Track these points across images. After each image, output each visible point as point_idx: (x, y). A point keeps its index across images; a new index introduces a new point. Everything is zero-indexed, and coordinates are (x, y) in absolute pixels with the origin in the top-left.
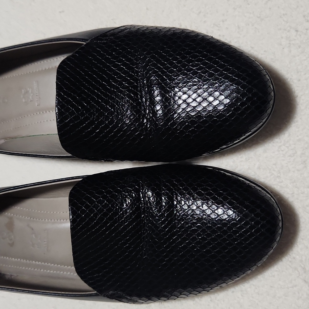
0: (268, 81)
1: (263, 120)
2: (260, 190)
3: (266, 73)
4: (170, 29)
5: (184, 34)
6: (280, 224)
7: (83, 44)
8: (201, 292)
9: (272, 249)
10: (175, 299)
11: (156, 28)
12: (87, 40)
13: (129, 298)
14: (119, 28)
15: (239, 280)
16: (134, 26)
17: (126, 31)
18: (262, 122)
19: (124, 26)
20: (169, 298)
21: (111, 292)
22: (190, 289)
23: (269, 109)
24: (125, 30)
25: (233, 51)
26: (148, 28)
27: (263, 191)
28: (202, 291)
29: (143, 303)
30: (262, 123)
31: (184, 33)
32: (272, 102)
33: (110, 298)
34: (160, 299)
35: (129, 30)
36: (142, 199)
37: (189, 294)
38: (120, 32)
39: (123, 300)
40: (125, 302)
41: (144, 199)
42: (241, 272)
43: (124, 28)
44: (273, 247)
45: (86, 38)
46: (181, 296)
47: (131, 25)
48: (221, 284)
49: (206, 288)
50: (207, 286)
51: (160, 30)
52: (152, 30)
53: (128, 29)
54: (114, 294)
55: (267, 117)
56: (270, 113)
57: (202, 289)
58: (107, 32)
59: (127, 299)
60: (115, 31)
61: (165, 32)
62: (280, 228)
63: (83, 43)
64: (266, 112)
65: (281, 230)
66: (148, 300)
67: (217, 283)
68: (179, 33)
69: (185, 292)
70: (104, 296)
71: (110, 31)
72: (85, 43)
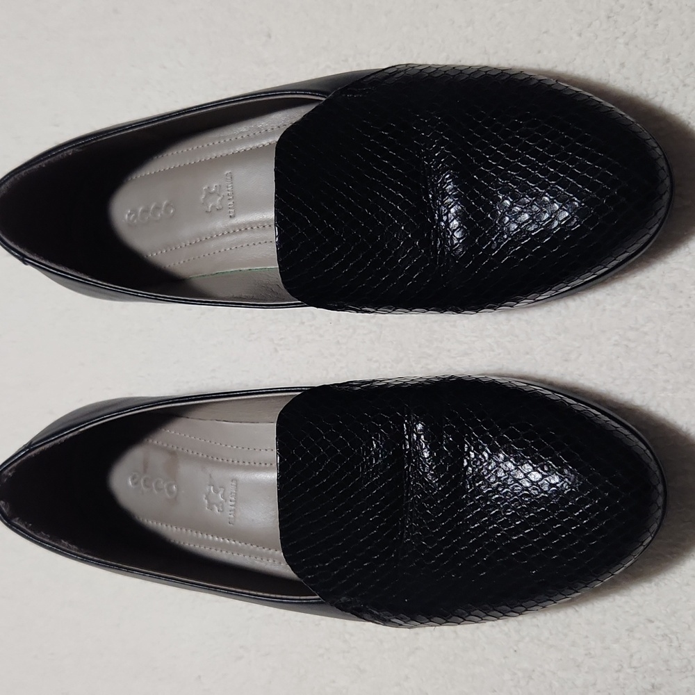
0: (659, 158)
1: (650, 229)
2: (626, 435)
3: (655, 145)
4: (479, 70)
5: (505, 78)
6: (660, 501)
7: (321, 101)
8: (508, 614)
9: (641, 545)
10: (459, 624)
11: (454, 68)
12: (328, 94)
13: (375, 612)
14: (385, 71)
15: (578, 597)
16: (413, 67)
17: (397, 76)
18: (648, 233)
19: (393, 67)
20: (449, 620)
21: (343, 599)
22: (487, 606)
23: (660, 209)
24: (395, 74)
25: (595, 106)
26: (438, 69)
27: (632, 437)
28: (509, 612)
29: (401, 625)
30: (648, 237)
31: (504, 75)
32: (666, 197)
33: (342, 610)
34: (432, 620)
35: (402, 73)
36: (407, 437)
37: (485, 615)
38: (387, 78)
39: (366, 616)
40: (369, 621)
41: (410, 437)
42: (582, 583)
43: (395, 69)
44: (643, 542)
45: (325, 90)
46: (471, 617)
47: (407, 65)
48: (545, 601)
49: (515, 607)
50: (519, 604)
51: (461, 71)
52: (445, 72)
53: (400, 72)
54: (350, 603)
55: (657, 225)
56: (665, 218)
57: (508, 608)
58: (364, 78)
59: (372, 613)
60: (378, 75)
61: (470, 75)
62: (659, 508)
63: (320, 98)
64: (656, 214)
65: (660, 511)
66: (409, 621)
67: (536, 599)
68: (496, 75)
69: (478, 611)
70: (332, 604)
71: (369, 76)
72: (324, 99)
